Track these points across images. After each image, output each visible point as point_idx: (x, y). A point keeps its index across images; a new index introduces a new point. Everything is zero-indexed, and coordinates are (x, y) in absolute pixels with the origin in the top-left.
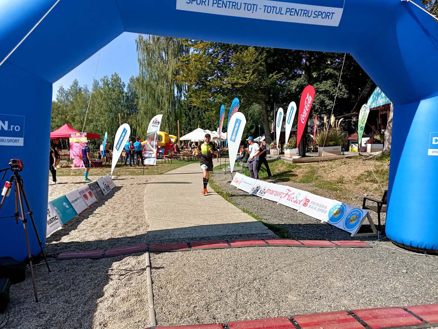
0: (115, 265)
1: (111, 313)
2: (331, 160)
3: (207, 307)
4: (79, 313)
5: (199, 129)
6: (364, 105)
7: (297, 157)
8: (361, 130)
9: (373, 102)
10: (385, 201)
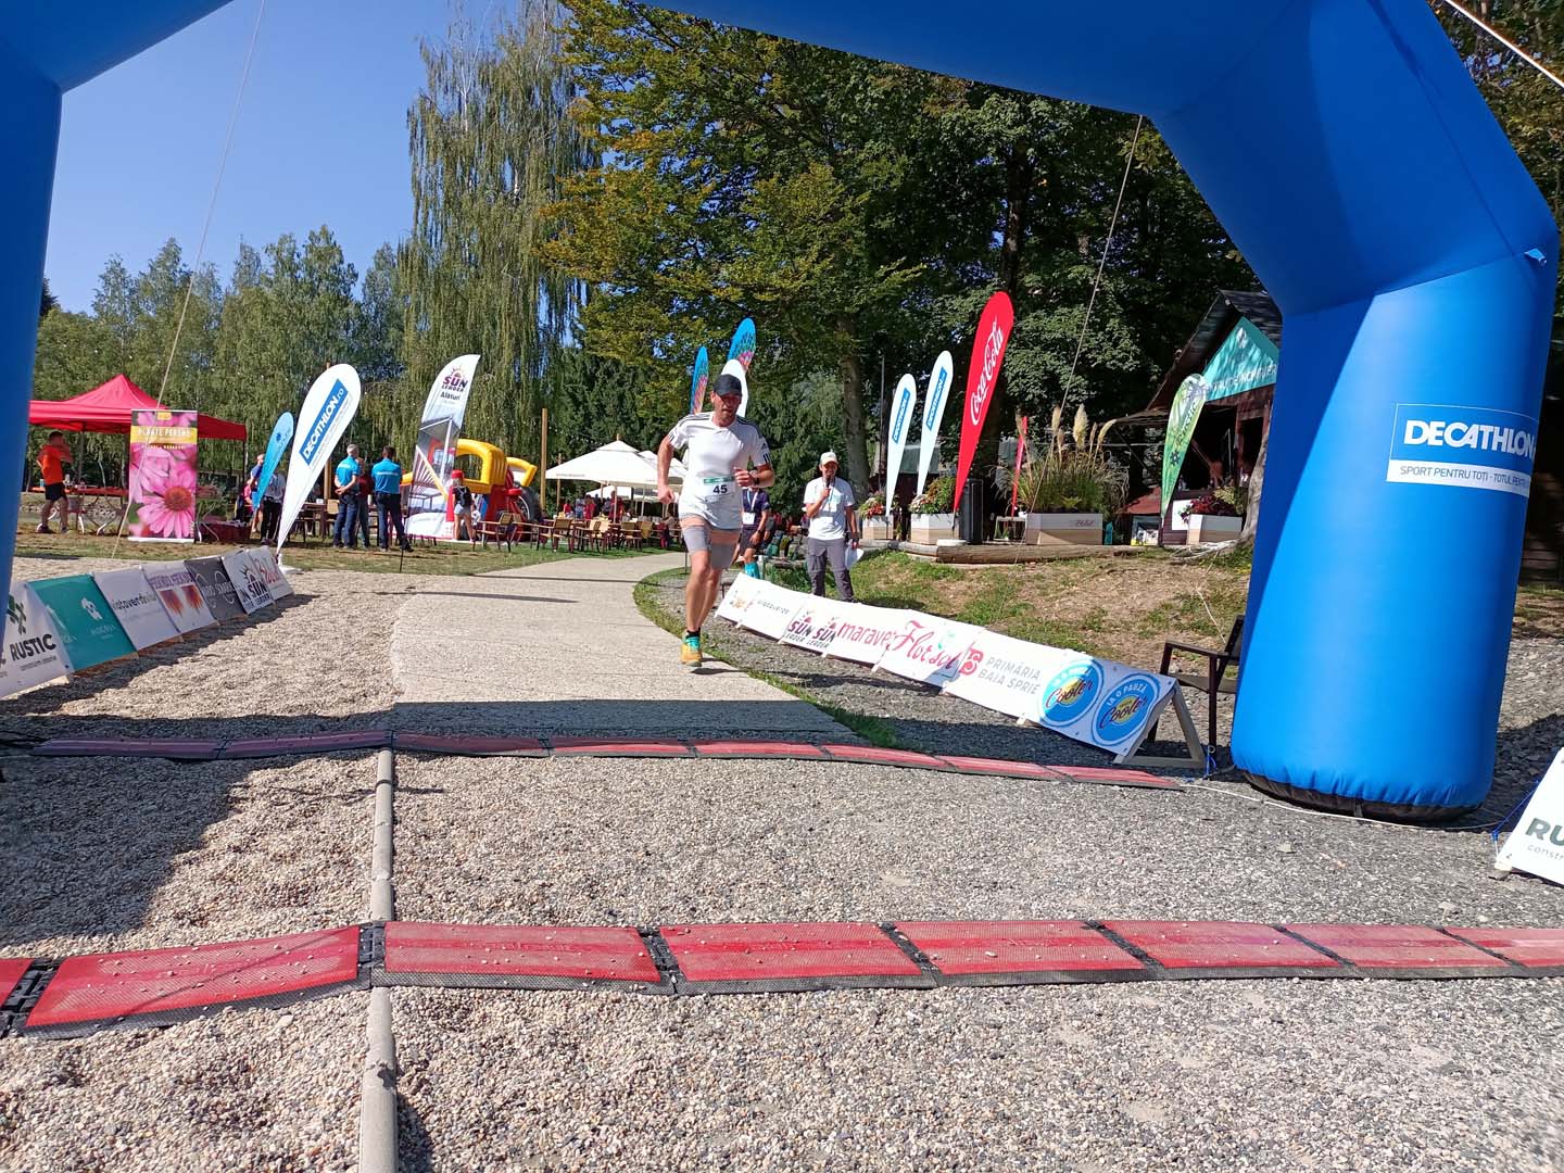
0: (258, 778)
1: (222, 889)
2: (1066, 560)
3: (591, 886)
4: (98, 886)
5: (619, 445)
6: (1190, 378)
7: (952, 542)
8: (1172, 463)
9: (1219, 379)
10: (1234, 654)
